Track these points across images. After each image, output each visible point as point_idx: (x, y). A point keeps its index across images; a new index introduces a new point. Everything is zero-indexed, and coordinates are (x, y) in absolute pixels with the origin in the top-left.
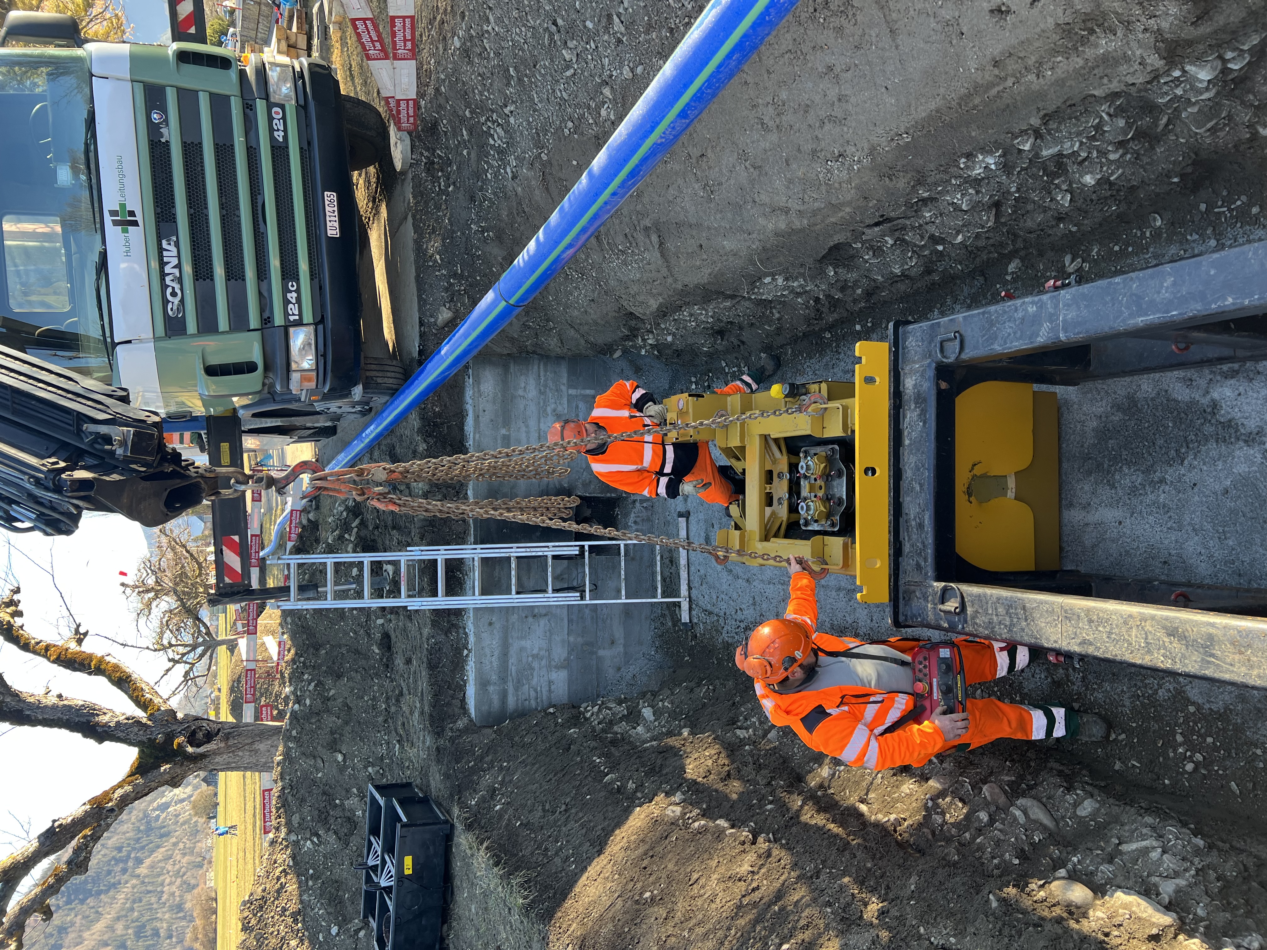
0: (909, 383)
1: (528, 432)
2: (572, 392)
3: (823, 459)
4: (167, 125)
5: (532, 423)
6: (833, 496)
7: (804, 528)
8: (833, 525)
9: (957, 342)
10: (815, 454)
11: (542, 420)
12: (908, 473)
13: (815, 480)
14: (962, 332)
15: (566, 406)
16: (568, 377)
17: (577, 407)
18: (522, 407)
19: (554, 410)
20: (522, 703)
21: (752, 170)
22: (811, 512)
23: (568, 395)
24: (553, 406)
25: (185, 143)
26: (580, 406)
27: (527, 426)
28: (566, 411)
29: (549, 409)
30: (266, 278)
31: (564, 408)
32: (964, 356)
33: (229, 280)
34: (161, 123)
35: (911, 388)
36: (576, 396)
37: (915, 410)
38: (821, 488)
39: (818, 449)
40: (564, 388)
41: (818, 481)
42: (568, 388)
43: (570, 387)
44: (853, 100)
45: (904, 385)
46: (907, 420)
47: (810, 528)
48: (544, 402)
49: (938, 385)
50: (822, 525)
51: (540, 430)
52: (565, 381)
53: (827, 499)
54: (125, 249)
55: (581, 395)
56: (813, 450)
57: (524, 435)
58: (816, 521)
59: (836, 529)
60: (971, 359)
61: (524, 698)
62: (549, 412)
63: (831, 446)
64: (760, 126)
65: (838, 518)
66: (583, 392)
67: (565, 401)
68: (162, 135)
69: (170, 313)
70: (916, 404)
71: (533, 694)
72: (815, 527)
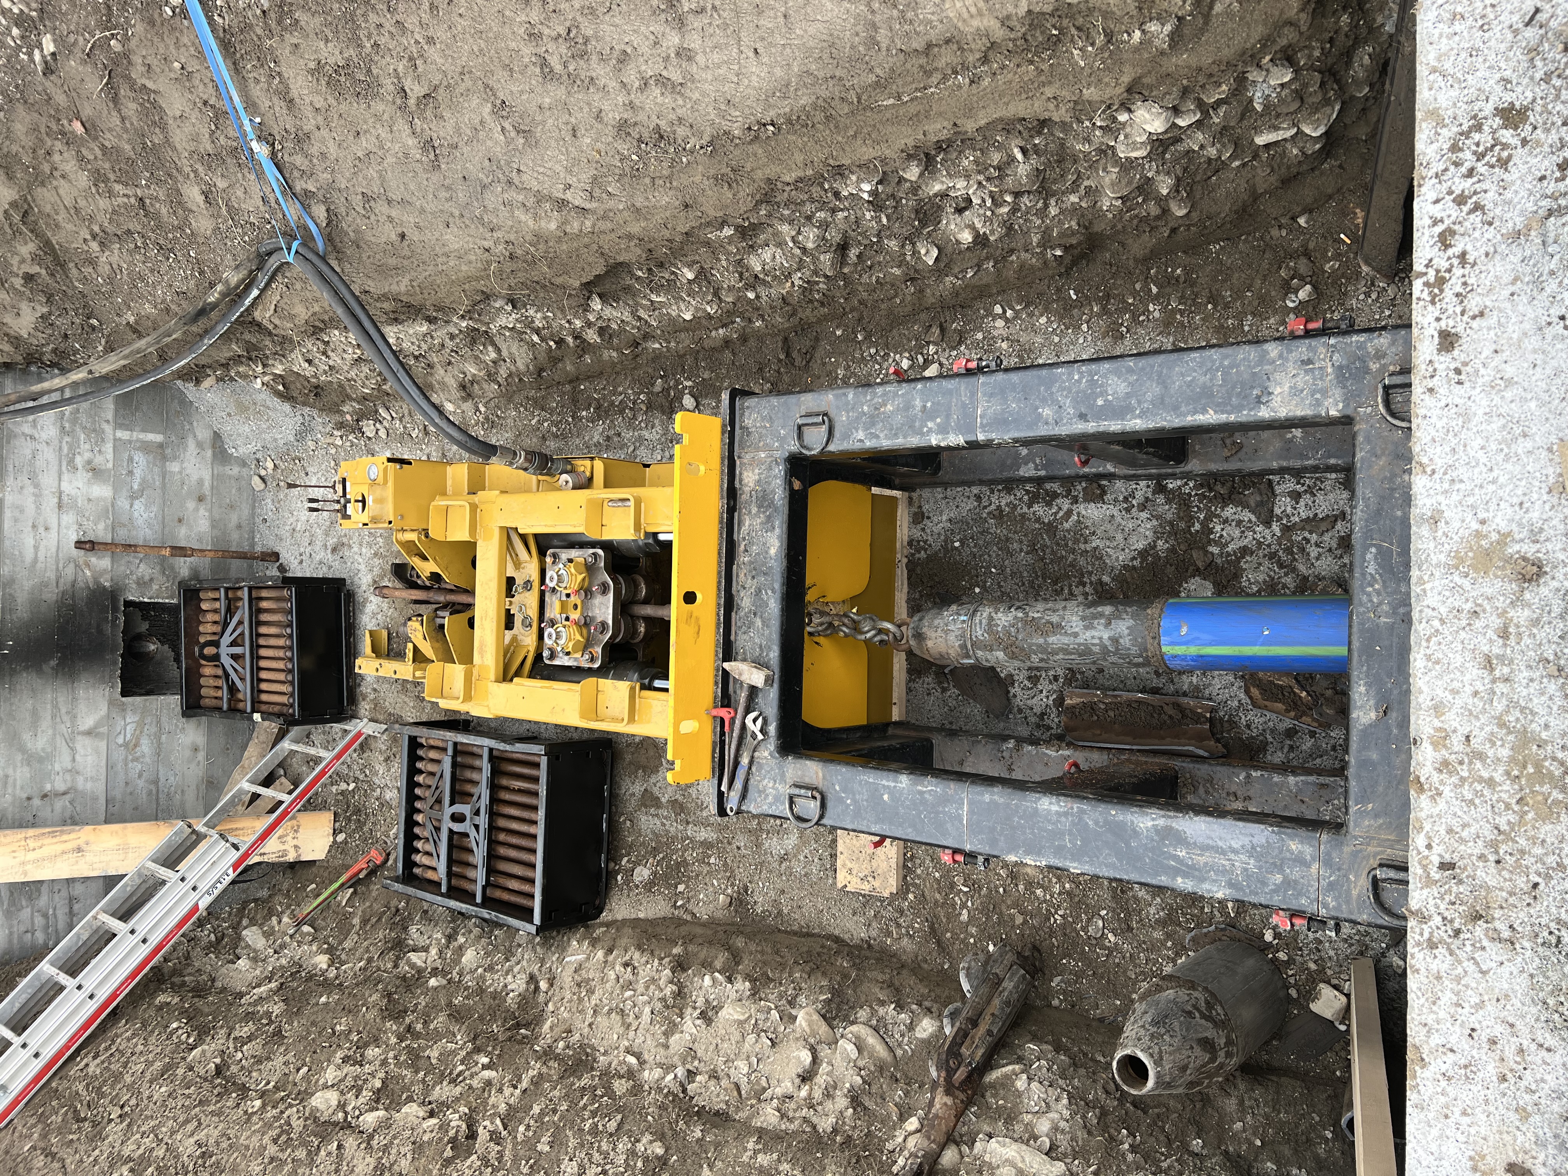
0: (749, 478)
1: (38, 496)
2: (120, 434)
3: (583, 569)
5: (48, 480)
6: (592, 619)
7: (547, 662)
8: (592, 659)
9: (824, 428)
10: (570, 561)
11: (66, 477)
12: (745, 601)
13: (568, 595)
14: (832, 414)
15: (110, 456)
16: (116, 411)
17: (131, 459)
18: (28, 452)
19: (89, 462)
20: (20, 938)
21: (513, 134)
22: (561, 642)
23: (115, 440)
24: (87, 455)
26: (136, 458)
27: (37, 486)
28: (110, 465)
29: (79, 461)
31: (106, 457)
32: (832, 448)
35: (751, 485)
36: (130, 442)
37: (757, 515)
38: (575, 607)
39: (574, 553)
40: (108, 429)
41: (572, 598)
42: (115, 429)
43: (118, 426)
44: (700, 59)
45: (741, 481)
46: (745, 529)
47: (557, 662)
48: (70, 449)
49: (790, 484)
50: (576, 659)
51: (61, 493)
52: (110, 415)
53: (586, 623)
55: (138, 440)
56: (565, 555)
57: (31, 499)
58: (568, 654)
59: (596, 665)
60: (842, 453)
61: (23, 929)
62: (80, 467)
63: (591, 551)
64: (538, 70)
65: (599, 650)
66: (142, 436)
67: (109, 448)
70: (759, 507)
71: (39, 920)
72: (562, 661)
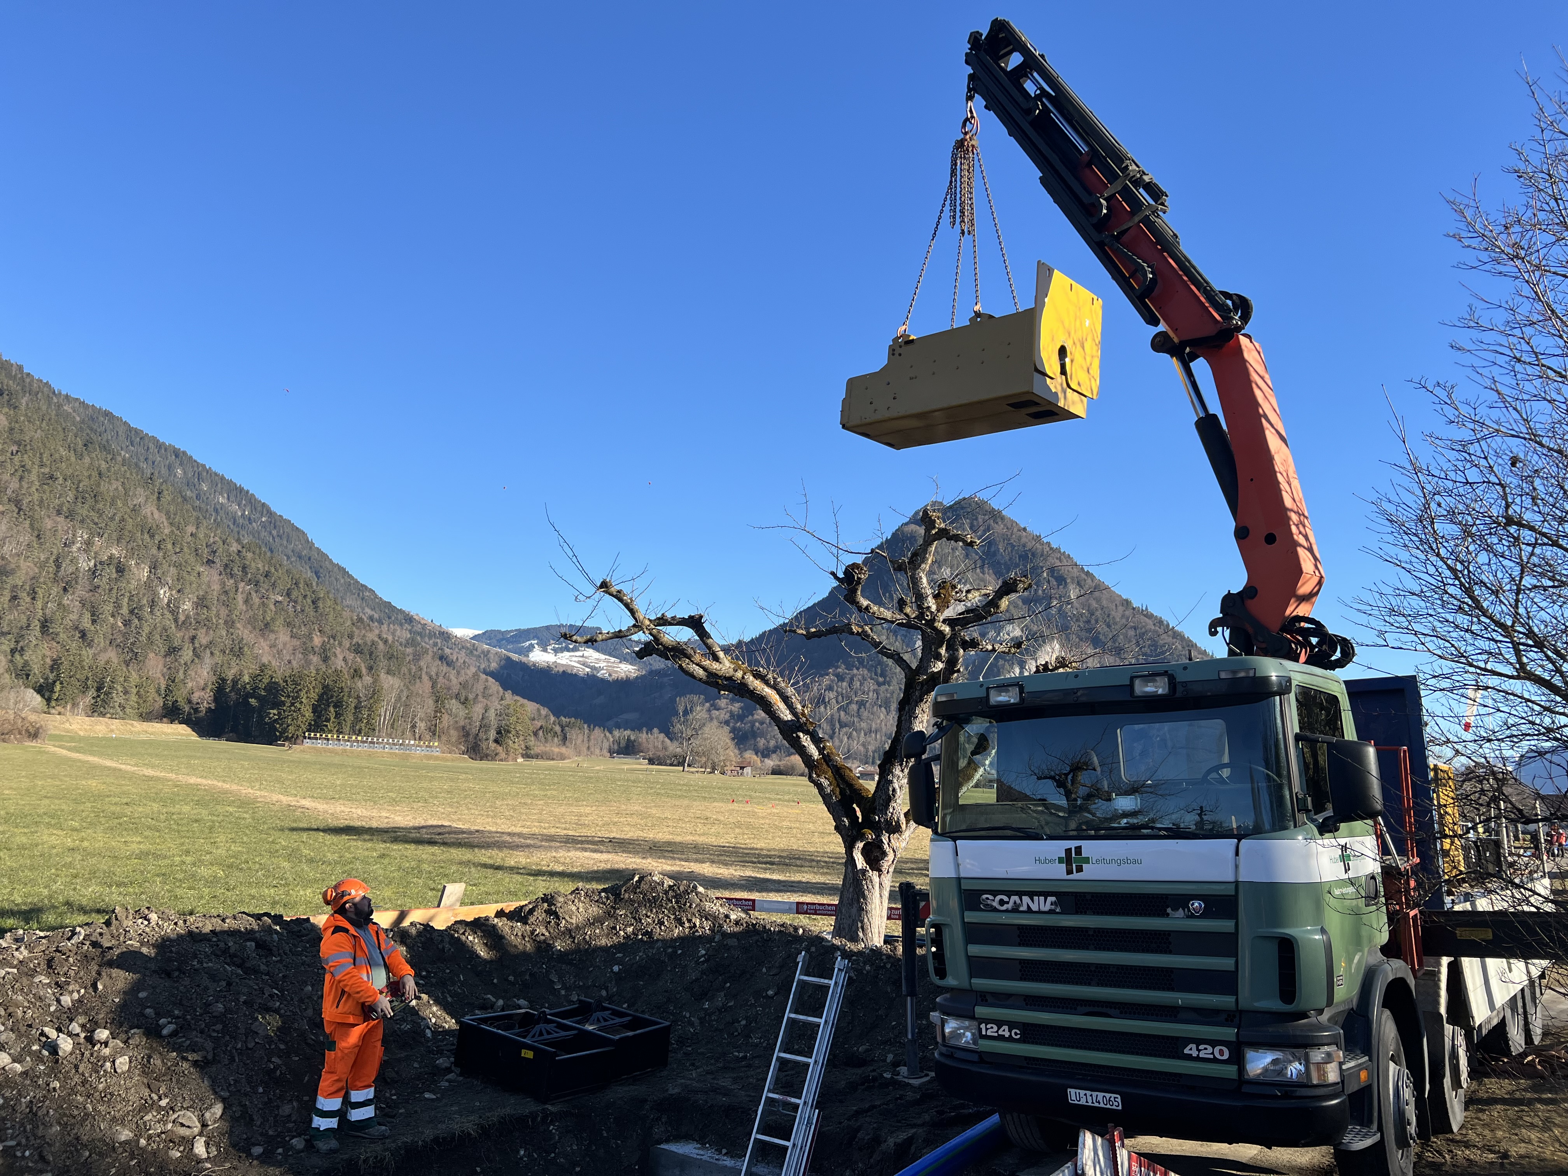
4: (1188, 917)
25: (1169, 935)
30: (1027, 1004)
33: (1020, 963)
34: (1189, 910)
54: (1042, 859)
68: (1175, 909)
69: (984, 896)
